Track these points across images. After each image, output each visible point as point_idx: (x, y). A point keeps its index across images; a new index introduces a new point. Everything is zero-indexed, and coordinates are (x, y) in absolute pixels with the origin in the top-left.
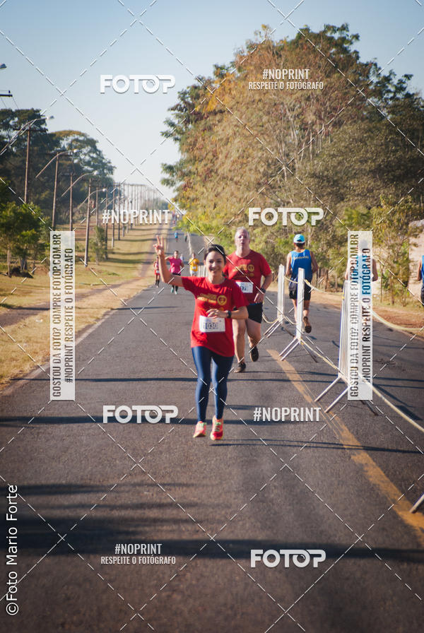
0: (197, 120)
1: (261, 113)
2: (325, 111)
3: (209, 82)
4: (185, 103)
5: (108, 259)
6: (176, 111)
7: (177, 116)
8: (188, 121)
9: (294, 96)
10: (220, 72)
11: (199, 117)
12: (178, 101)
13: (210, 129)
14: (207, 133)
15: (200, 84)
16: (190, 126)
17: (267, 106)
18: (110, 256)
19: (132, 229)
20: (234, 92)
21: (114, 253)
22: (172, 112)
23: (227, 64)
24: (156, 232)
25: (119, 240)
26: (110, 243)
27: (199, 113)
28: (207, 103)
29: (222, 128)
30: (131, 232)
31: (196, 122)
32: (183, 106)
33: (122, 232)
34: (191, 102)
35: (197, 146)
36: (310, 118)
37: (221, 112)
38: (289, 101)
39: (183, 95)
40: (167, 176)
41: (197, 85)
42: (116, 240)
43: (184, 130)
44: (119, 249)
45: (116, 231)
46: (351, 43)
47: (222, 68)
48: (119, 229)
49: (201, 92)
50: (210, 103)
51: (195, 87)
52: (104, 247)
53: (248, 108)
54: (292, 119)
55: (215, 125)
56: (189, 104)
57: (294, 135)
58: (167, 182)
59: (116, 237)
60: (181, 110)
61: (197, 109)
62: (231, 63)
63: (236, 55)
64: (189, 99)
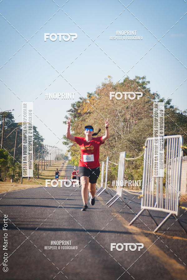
0: (79, 116)
1: (107, 114)
2: (135, 114)
3: (85, 100)
4: (74, 109)
5: (39, 178)
6: (70, 112)
7: (71, 114)
8: (75, 117)
9: (121, 107)
10: (90, 96)
11: (80, 115)
12: (71, 108)
13: (85, 120)
14: (83, 122)
15: (81, 101)
16: (76, 119)
17: (109, 111)
18: (40, 177)
19: (50, 166)
20: (95, 104)
21: (41, 175)
22: (69, 113)
23: (93, 92)
24: (61, 167)
25: (44, 170)
26: (40, 171)
27: (80, 113)
28: (83, 109)
29: (89, 119)
30: (50, 167)
31: (78, 117)
32: (73, 110)
33: (46, 167)
34: (77, 108)
35: (79, 127)
36: (128, 117)
37: (90, 113)
38: (119, 108)
39: (73, 105)
40: (65, 141)
41: (80, 101)
42: (43, 170)
43: (73, 121)
44: (44, 174)
45: (43, 167)
46: (147, 84)
47: (90, 94)
48: (45, 166)
49: (81, 104)
50: (85, 109)
51: (79, 102)
52: (37, 172)
53: (101, 111)
54: (120, 117)
55: (87, 119)
56: (76, 109)
57: (121, 124)
58: (66, 143)
59: (43, 169)
60: (72, 112)
61: (79, 111)
62: (95, 92)
63: (97, 88)
64: (76, 107)
